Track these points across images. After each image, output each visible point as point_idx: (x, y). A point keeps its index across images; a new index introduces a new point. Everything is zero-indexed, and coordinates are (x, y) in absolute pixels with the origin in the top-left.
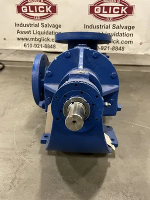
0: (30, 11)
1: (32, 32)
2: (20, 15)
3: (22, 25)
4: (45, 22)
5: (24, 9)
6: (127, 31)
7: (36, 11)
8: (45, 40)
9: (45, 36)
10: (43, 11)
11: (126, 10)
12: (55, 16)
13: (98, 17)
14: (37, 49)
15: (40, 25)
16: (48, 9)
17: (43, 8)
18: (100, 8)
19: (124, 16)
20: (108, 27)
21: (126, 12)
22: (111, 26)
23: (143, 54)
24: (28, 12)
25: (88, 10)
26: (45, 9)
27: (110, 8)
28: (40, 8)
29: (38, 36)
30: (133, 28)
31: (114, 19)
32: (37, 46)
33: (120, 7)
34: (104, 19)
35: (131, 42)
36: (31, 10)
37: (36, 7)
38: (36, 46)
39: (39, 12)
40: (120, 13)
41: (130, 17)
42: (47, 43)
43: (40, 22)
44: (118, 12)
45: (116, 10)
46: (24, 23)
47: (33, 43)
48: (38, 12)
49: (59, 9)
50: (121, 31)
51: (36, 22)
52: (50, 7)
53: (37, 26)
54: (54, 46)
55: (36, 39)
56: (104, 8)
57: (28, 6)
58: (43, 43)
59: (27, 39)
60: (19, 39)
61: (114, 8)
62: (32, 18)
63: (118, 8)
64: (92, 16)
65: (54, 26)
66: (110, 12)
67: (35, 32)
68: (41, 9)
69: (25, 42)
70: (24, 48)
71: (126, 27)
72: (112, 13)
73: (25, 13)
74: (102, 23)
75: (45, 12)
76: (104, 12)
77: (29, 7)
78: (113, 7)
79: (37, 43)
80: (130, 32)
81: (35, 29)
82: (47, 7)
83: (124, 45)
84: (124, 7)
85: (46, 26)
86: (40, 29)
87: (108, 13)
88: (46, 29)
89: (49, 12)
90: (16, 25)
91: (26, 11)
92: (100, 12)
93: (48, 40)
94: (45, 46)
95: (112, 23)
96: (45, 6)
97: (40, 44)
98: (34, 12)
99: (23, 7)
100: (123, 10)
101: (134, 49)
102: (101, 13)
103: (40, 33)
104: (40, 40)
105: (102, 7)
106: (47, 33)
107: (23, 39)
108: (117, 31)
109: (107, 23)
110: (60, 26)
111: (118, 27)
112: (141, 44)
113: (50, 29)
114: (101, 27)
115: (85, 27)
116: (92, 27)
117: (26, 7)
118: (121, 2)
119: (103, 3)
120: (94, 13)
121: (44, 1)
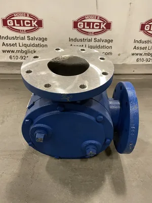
0: (16, 25)
1: (18, 45)
2: (5, 28)
3: (7, 38)
4: (31, 35)
5: (9, 22)
6: (106, 44)
7: (22, 25)
8: (31, 52)
9: (32, 49)
10: (29, 25)
11: (105, 26)
12: (41, 29)
13: (81, 31)
14: (23, 61)
15: (26, 38)
16: (34, 23)
18: (82, 23)
19: (103, 31)
20: (90, 40)
21: (105, 28)
22: (93, 40)
23: (122, 63)
24: (14, 25)
25: (72, 25)
26: (31, 23)
27: (92, 24)
28: (25, 22)
29: (24, 49)
30: (112, 41)
31: (95, 33)
32: (24, 58)
33: (100, 23)
35: (110, 53)
36: (17, 24)
37: (22, 21)
38: (22, 58)
40: (100, 28)
41: (108, 32)
43: (26, 35)
44: (98, 27)
46: (10, 36)
47: (19, 55)
48: (24, 26)
50: (102, 44)
51: (22, 35)
52: (36, 21)
53: (23, 39)
55: (22, 51)
57: (13, 20)
59: (13, 52)
60: (4, 51)
61: (95, 24)
62: (18, 31)
63: (98, 24)
64: (75, 30)
65: (40, 39)
66: (91, 27)
67: (21, 45)
68: (27, 23)
69: (11, 54)
70: (10, 60)
71: (106, 41)
72: (93, 28)
73: (11, 27)
74: (85, 37)
75: (31, 26)
76: (86, 27)
77: (15, 21)
79: (23, 55)
80: (109, 45)
81: (21, 42)
82: (33, 21)
84: (103, 23)
85: (32, 39)
86: (26, 42)
87: (90, 28)
88: (32, 42)
89: (35, 26)
90: (2, 38)
91: (12, 25)
92: (82, 27)
93: (35, 52)
95: (93, 37)
96: (31, 21)
97: (26, 56)
98: (20, 26)
99: (8, 21)
101: (114, 60)
102: (84, 28)
103: (26, 46)
104: (26, 52)
105: (84, 23)
106: (34, 45)
107: (8, 51)
108: (98, 44)
109: (89, 37)
110: (46, 39)
111: (99, 41)
112: (119, 55)
113: (37, 42)
114: (84, 40)
115: (70, 40)
116: (76, 40)
117: (12, 21)
118: (101, 18)
119: (85, 19)
120: (78, 28)
121: (30, 16)
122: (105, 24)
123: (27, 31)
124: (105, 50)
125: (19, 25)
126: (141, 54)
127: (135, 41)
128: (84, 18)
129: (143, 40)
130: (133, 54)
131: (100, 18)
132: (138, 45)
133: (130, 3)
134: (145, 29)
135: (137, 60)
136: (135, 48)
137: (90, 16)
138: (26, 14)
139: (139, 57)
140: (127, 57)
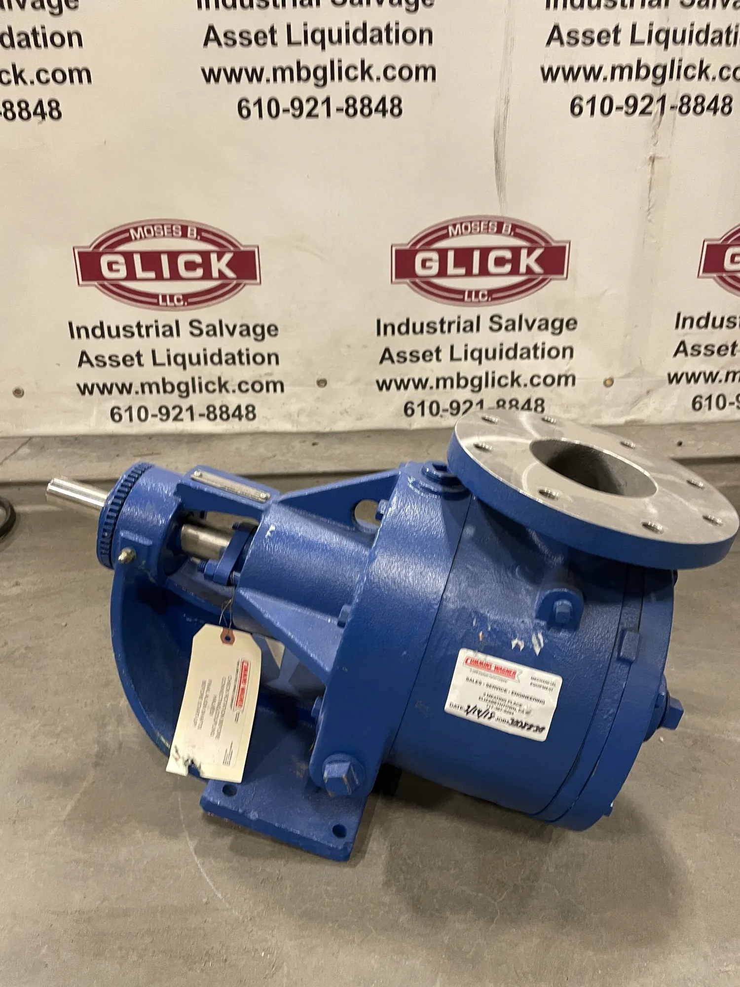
0: (140, 273)
1: (147, 359)
2: (92, 291)
3: (101, 331)
4: (208, 314)
5: (110, 264)
6: (547, 339)
7: (166, 273)
8: (205, 387)
9: (209, 372)
10: (199, 273)
11: (538, 261)
12: (249, 290)
13: (429, 288)
14: (170, 426)
15: (185, 328)
17: (198, 259)
18: (435, 256)
19: (531, 284)
20: (470, 327)
21: (537, 269)
22: (485, 323)
23: (621, 421)
24: (131, 276)
25: (386, 264)
26: (206, 265)
27: (476, 255)
29: (175, 375)
30: (571, 324)
31: (494, 295)
32: (173, 413)
33: (516, 251)
34: (456, 296)
35: (568, 379)
36: (144, 269)
37: (164, 259)
38: (165, 413)
39: (180, 278)
40: (515, 271)
41: (554, 287)
42: (217, 400)
43: (185, 316)
44: (508, 268)
45: (500, 262)
46: (111, 322)
47: (153, 401)
48: (175, 276)
49: (265, 264)
50: (524, 338)
51: (166, 317)
52: (227, 257)
53: (171, 331)
54: (251, 410)
55: (164, 386)
56: (451, 255)
58: (199, 401)
59: (125, 389)
60: (85, 390)
61: (492, 256)
62: (150, 300)
63: (508, 255)
64: (404, 288)
65: (246, 331)
66: (476, 269)
67: (161, 358)
68: (190, 266)
69: (117, 400)
70: (111, 427)
71: (545, 325)
72: (484, 271)
73: (115, 283)
74: (449, 311)
75: (207, 276)
76: (451, 269)
77: (137, 259)
78: (485, 252)
79: (172, 400)
80: (561, 341)
81: (161, 345)
82: (214, 257)
83: (541, 392)
85: (213, 331)
86: (186, 344)
87: (469, 273)
88: (212, 344)
89: (222, 275)
90: (75, 331)
91: (123, 273)
93: (223, 386)
94: (210, 413)
95: (486, 312)
96: (205, 255)
97: (185, 404)
98: (159, 277)
100: (527, 261)
101: (583, 406)
103: (183, 360)
104: (184, 389)
106: (217, 358)
107: (105, 389)
108: (508, 339)
109: (468, 313)
110: (273, 330)
111: (512, 325)
112: (609, 383)
113: (230, 344)
114: (444, 326)
115: (382, 328)
116: (407, 327)
117: (121, 259)
118: (518, 230)
119: (446, 236)
120: (414, 275)
121: (202, 233)
123: (189, 299)
124: (544, 367)
125: (152, 275)
126: (711, 377)
127: (681, 321)
128: (441, 232)
129: (717, 313)
130: (675, 379)
131: (514, 227)
132: (693, 337)
133: (653, 159)
135: (696, 404)
136: (681, 349)
137: (467, 225)
138: (184, 229)
139: (702, 388)
140: (648, 392)
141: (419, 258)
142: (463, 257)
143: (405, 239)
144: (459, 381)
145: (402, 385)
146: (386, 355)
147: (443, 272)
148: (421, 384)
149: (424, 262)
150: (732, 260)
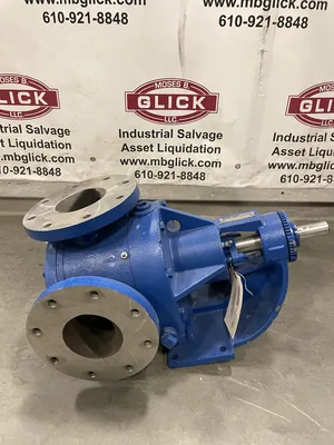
1: (6, 143)
4: (35, 122)
6: (207, 143)
7: (13, 102)
8: (35, 159)
9: (37, 151)
10: (29, 101)
11: (202, 103)
12: (54, 112)
14: (19, 177)
15: (24, 129)
16: (39, 98)
17: (28, 95)
18: (148, 98)
19: (199, 114)
20: (168, 135)
22: (175, 134)
23: (244, 186)
25: (123, 102)
26: (32, 98)
28: (20, 95)
29: (20, 152)
30: (219, 136)
31: (180, 119)
32: (21, 170)
33: (191, 97)
35: (217, 164)
36: (2, 99)
37: (11, 93)
38: (16, 170)
39: (20, 104)
40: (190, 108)
41: (211, 116)
42: (42, 165)
43: (24, 123)
44: (187, 106)
45: (182, 102)
47: (11, 164)
48: (17, 103)
49: (61, 98)
50: (195, 142)
51: (14, 123)
52: (43, 94)
53: (17, 130)
54: (58, 170)
55: (15, 157)
58: (33, 165)
61: (179, 99)
62: (6, 114)
63: (187, 99)
64: (133, 114)
65: (54, 132)
66: (170, 106)
67: (13, 143)
68: (24, 98)
71: (206, 136)
72: (174, 107)
74: (157, 127)
75: (33, 103)
76: (157, 106)
78: (175, 97)
79: (20, 164)
80: (214, 144)
81: (13, 137)
82: (36, 93)
83: (204, 169)
85: (38, 131)
86: (25, 137)
88: (38, 138)
89: (40, 103)
93: (44, 158)
94: (38, 172)
95: (176, 128)
96: (31, 92)
97: (26, 166)
98: (10, 103)
100: (197, 103)
101: (224, 178)
103: (24, 145)
104: (26, 159)
105: (152, 97)
106: (41, 144)
108: (187, 142)
109: (167, 128)
110: (67, 132)
111: (189, 135)
112: (238, 167)
113: (47, 138)
114: (154, 134)
115: (122, 134)
116: (135, 134)
118: (191, 86)
119: (153, 88)
120: (137, 108)
121: (30, 82)
122: (202, 98)
123: (25, 115)
124: (205, 157)
125: (6, 102)
126: (291, 166)
127: (276, 137)
128: (151, 86)
129: (295, 134)
130: (272, 166)
131: (190, 84)
132: (282, 145)
133: (262, 51)
134: (302, 109)
135: (282, 179)
136: (276, 151)
137: (165, 83)
138: (20, 79)
139: (286, 171)
140: (258, 172)
141: (140, 99)
142: (163, 99)
143: (132, 89)
144: (163, 162)
145: (134, 162)
146: (125, 147)
147: (152, 107)
148: (143, 162)
149: (142, 101)
150: (304, 107)
